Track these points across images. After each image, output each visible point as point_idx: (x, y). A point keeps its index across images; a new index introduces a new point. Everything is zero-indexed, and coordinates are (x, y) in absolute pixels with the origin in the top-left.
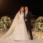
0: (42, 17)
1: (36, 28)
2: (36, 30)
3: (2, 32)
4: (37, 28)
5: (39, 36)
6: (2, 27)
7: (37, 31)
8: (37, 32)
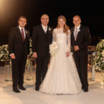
1: (96, 64)
2: (97, 68)
4: (99, 63)
7: (100, 69)
8: (100, 72)
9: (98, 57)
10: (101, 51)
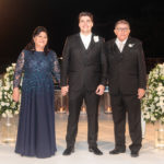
1: (146, 108)
2: (148, 117)
3: (9, 125)
4: (152, 107)
5: (159, 140)
7: (153, 119)
9: (151, 97)
10: (155, 86)
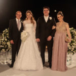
0: (72, 28)
6: (4, 46)
